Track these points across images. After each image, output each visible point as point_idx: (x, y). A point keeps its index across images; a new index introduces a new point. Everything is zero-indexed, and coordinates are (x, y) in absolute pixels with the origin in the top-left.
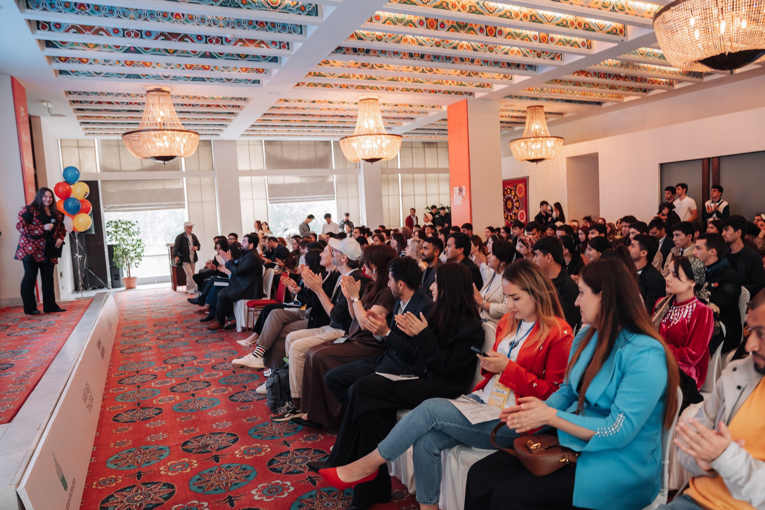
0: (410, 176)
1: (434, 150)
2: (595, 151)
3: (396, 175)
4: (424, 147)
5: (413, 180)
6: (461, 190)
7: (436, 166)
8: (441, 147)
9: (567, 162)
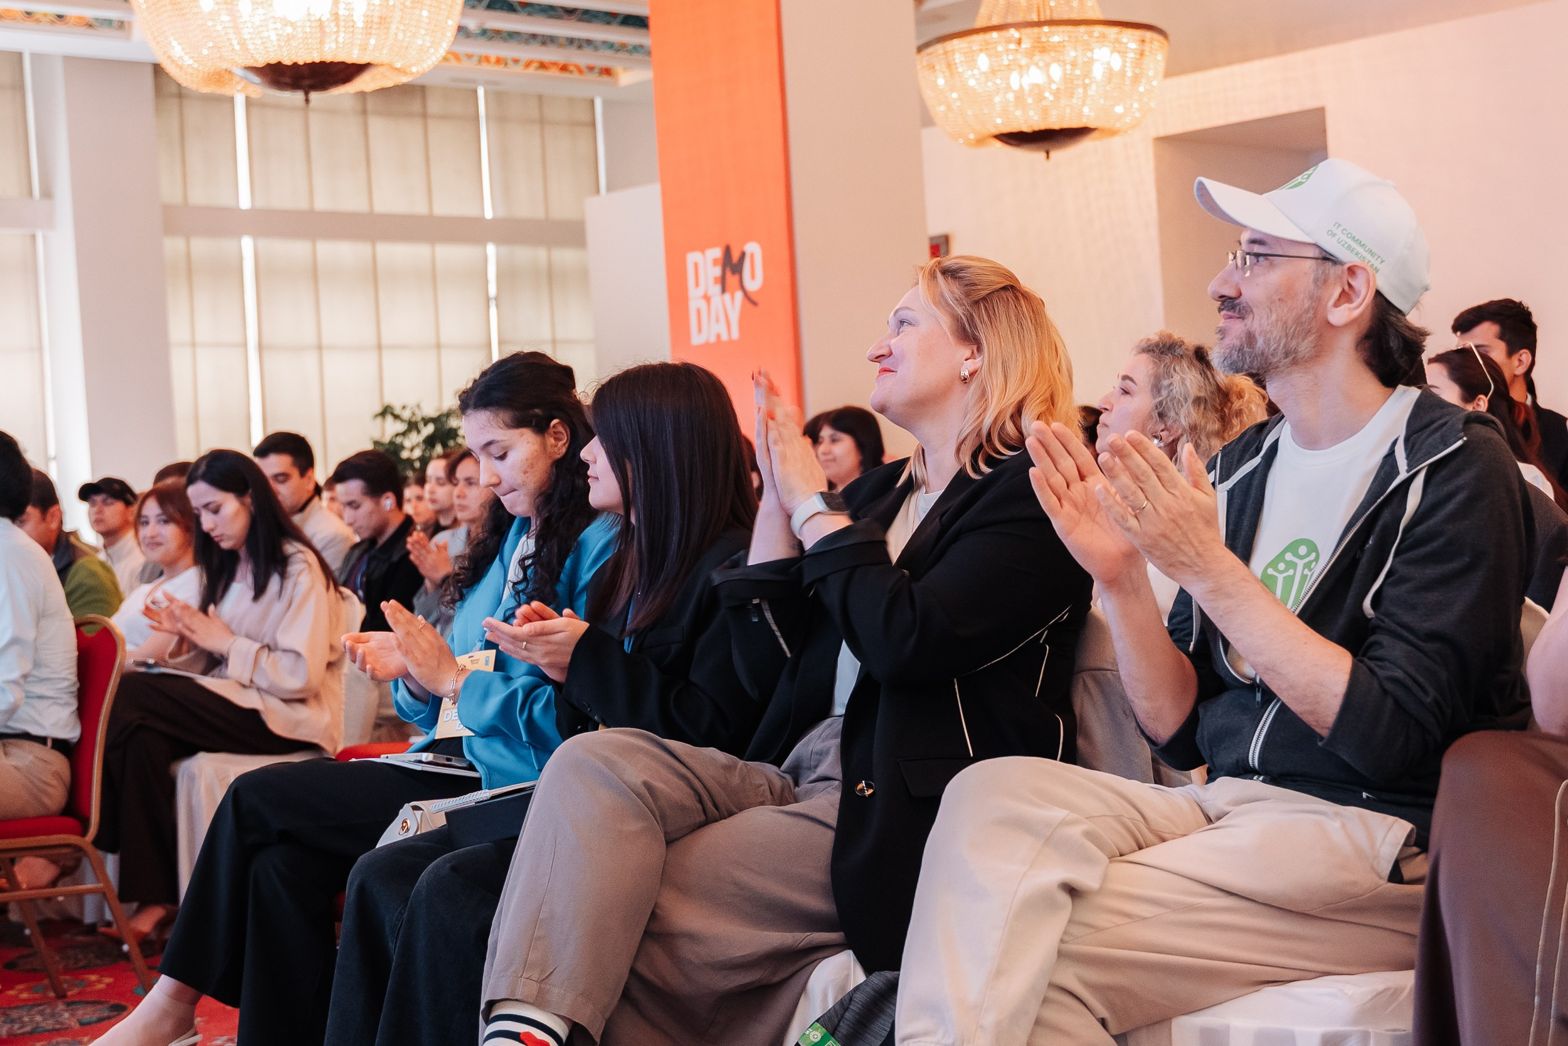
0: (296, 250)
1: (411, 130)
2: (1310, 104)
3: (226, 245)
4: (364, 112)
5: (314, 274)
6: (732, 264)
7: (421, 209)
8: (444, 117)
9: (1158, 159)
